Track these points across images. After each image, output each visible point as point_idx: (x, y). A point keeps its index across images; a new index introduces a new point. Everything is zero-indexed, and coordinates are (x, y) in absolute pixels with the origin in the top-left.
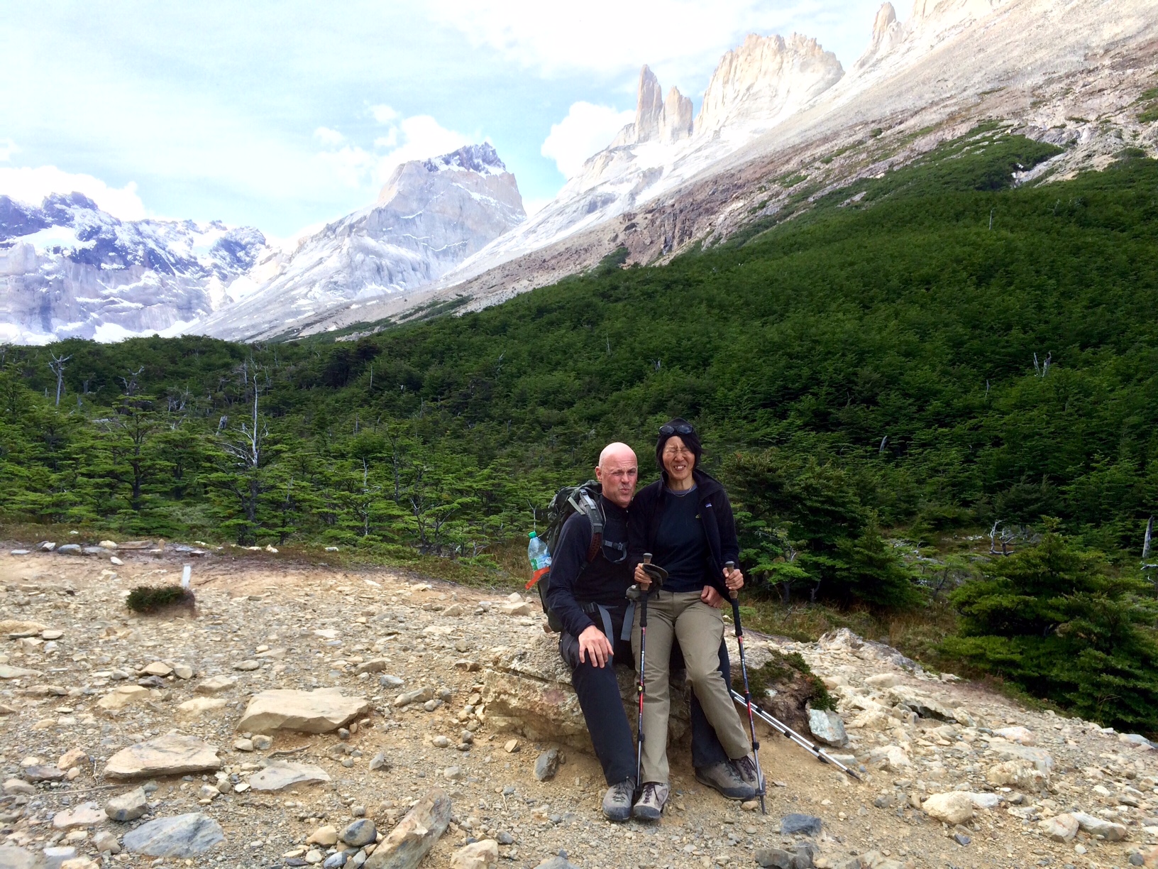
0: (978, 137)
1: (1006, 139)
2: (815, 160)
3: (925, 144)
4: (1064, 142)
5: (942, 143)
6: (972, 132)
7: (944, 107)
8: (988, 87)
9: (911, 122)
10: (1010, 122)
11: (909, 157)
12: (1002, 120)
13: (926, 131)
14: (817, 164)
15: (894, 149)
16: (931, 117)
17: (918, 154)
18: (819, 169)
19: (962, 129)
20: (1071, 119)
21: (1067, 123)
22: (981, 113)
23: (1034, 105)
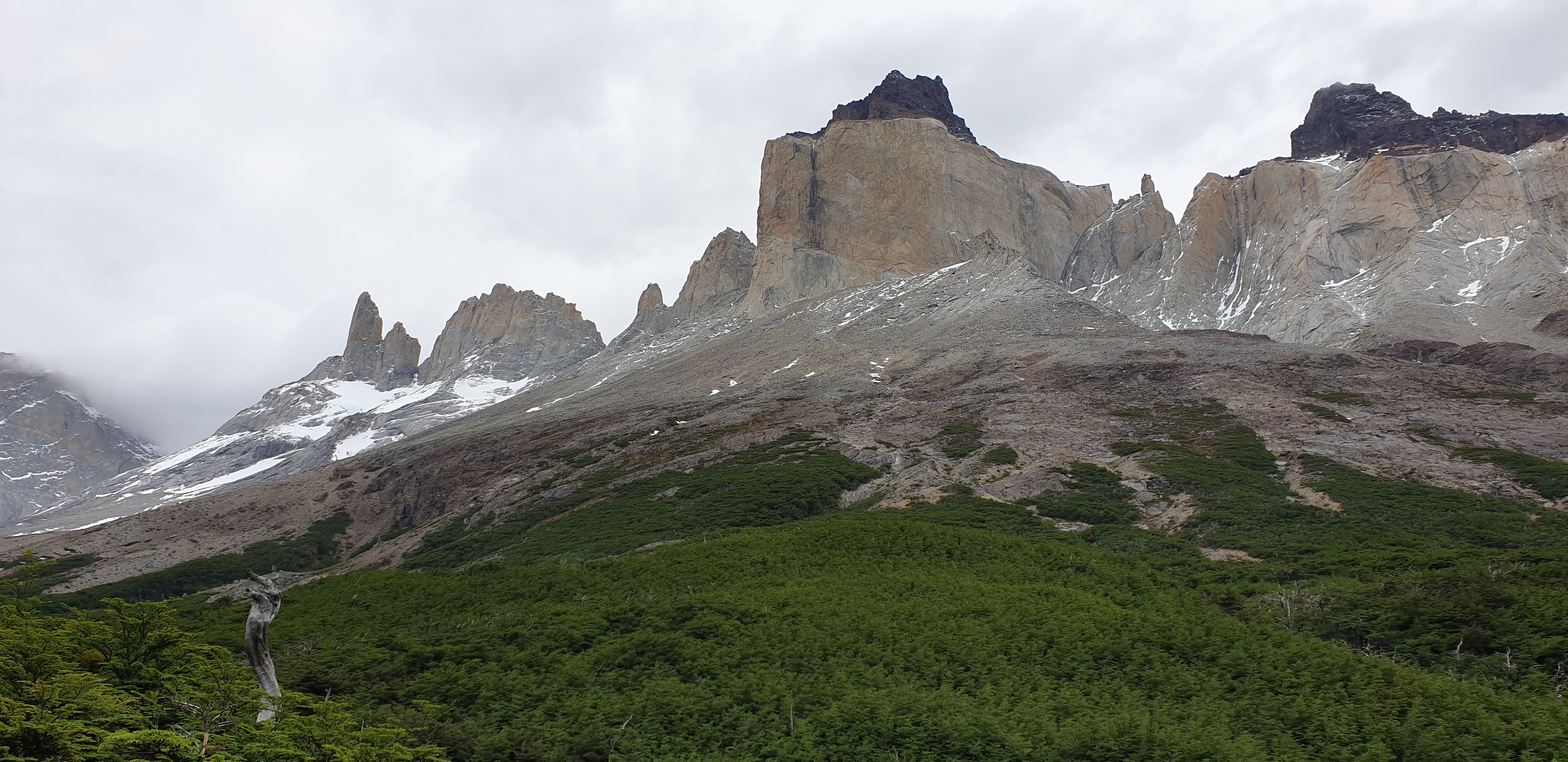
0: (791, 446)
1: (821, 453)
2: (606, 441)
3: (737, 443)
4: (879, 466)
5: (753, 446)
6: (784, 440)
7: (746, 406)
8: (786, 393)
9: (712, 417)
10: (822, 435)
11: (720, 456)
12: (813, 432)
13: (733, 430)
14: (610, 446)
15: (700, 444)
16: (734, 416)
17: (730, 454)
18: (612, 451)
19: (774, 434)
20: (880, 442)
21: (877, 445)
22: (788, 420)
23: (840, 421)
